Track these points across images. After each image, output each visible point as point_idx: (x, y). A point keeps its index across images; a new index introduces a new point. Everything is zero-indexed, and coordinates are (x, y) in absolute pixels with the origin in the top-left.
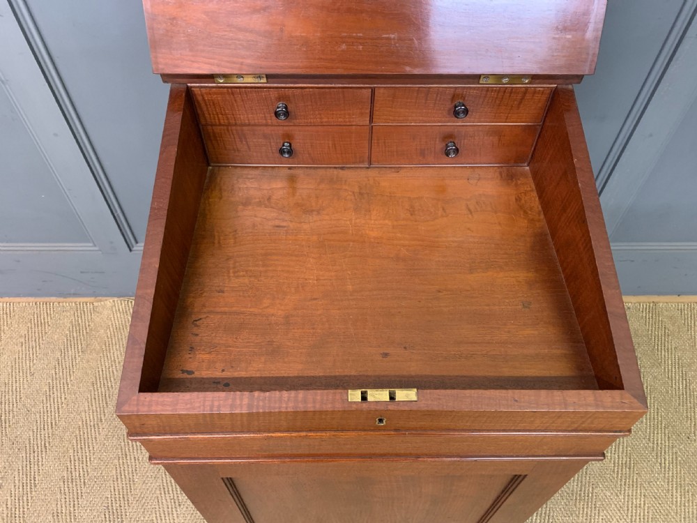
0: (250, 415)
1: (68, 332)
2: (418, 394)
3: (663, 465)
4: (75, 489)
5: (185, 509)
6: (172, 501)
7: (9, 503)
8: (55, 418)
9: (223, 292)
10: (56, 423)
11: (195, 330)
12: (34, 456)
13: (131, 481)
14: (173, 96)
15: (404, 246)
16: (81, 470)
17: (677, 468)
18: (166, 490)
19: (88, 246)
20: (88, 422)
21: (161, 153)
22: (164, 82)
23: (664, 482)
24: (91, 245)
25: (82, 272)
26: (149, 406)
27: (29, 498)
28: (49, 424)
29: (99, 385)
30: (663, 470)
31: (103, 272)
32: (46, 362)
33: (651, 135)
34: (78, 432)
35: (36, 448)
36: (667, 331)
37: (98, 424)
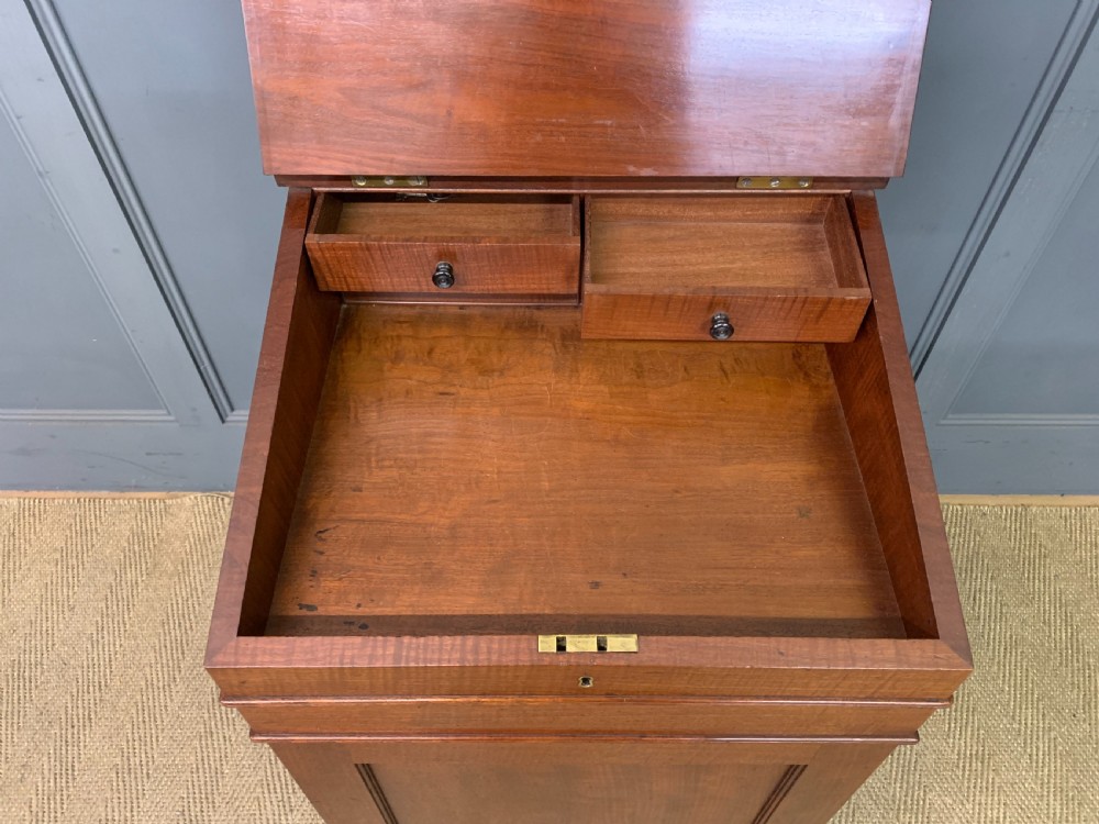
0: (397, 669)
1: (126, 544)
2: (638, 642)
3: (1035, 757)
4: (133, 784)
5: (299, 816)
6: (281, 804)
7: (34, 805)
8: (105, 675)
9: (360, 490)
10: (106, 682)
11: (320, 546)
12: (73, 734)
13: (219, 773)
14: (292, 206)
15: (627, 423)
16: (143, 755)
17: (1055, 762)
18: (272, 787)
19: (158, 415)
20: (155, 682)
21: (274, 289)
22: (280, 185)
23: (1036, 784)
24: (165, 412)
25: (148, 454)
26: (254, 655)
27: (65, 798)
28: (97, 684)
29: (172, 626)
30: (1034, 764)
31: (179, 454)
32: (92, 590)
33: (1007, 254)
34: (139, 697)
35: (75, 721)
36: (1043, 550)
37: (169, 686)
